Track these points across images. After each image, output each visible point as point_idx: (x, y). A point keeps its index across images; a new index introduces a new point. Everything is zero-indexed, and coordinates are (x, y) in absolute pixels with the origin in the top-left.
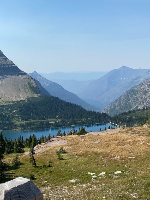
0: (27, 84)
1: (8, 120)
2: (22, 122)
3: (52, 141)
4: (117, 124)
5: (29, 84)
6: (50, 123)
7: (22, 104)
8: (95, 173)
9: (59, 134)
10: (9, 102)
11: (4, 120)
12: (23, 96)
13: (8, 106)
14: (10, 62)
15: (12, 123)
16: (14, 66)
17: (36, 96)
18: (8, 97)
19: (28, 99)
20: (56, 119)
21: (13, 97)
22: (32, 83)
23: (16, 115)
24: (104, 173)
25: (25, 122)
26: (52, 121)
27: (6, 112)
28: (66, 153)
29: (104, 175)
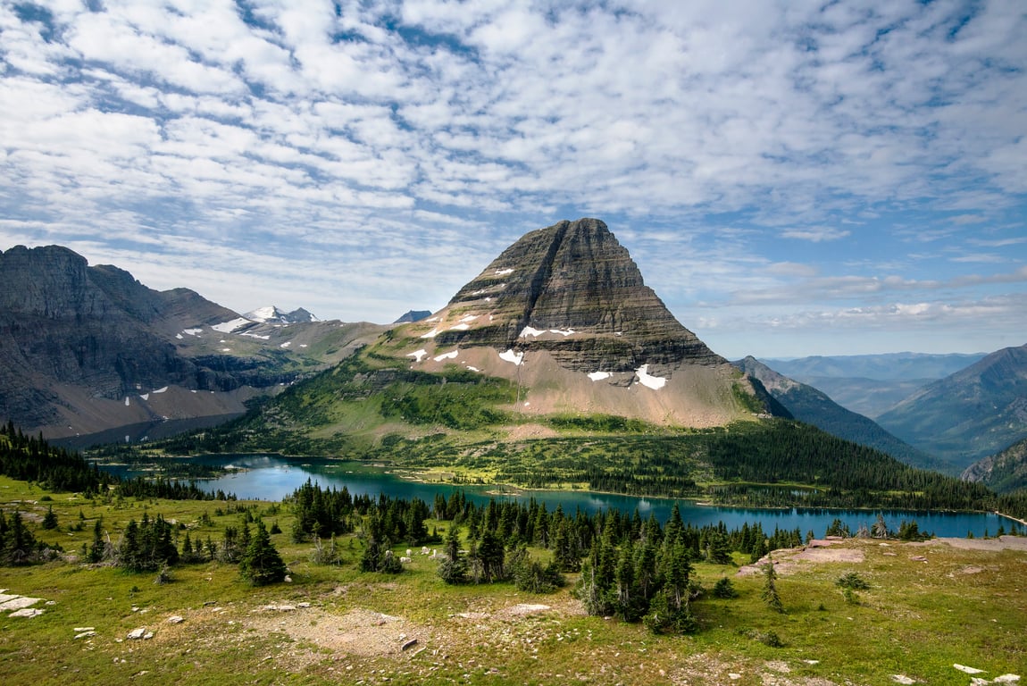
0: (730, 387)
1: (681, 474)
2: (718, 484)
3: (815, 547)
4: (1022, 521)
5: (734, 387)
6: (792, 492)
7: (715, 438)
8: (978, 671)
9: (835, 531)
10: (684, 430)
11: (671, 474)
12: (719, 418)
13: (681, 439)
14: (688, 334)
15: (692, 484)
16: (696, 343)
17: (753, 418)
18: (680, 418)
19: (731, 427)
20: (812, 483)
21: (693, 418)
22: (743, 386)
23: (702, 465)
24: (1017, 677)
25: (724, 483)
26: (799, 489)
27: (677, 455)
28: (868, 588)
29: (1016, 682)
